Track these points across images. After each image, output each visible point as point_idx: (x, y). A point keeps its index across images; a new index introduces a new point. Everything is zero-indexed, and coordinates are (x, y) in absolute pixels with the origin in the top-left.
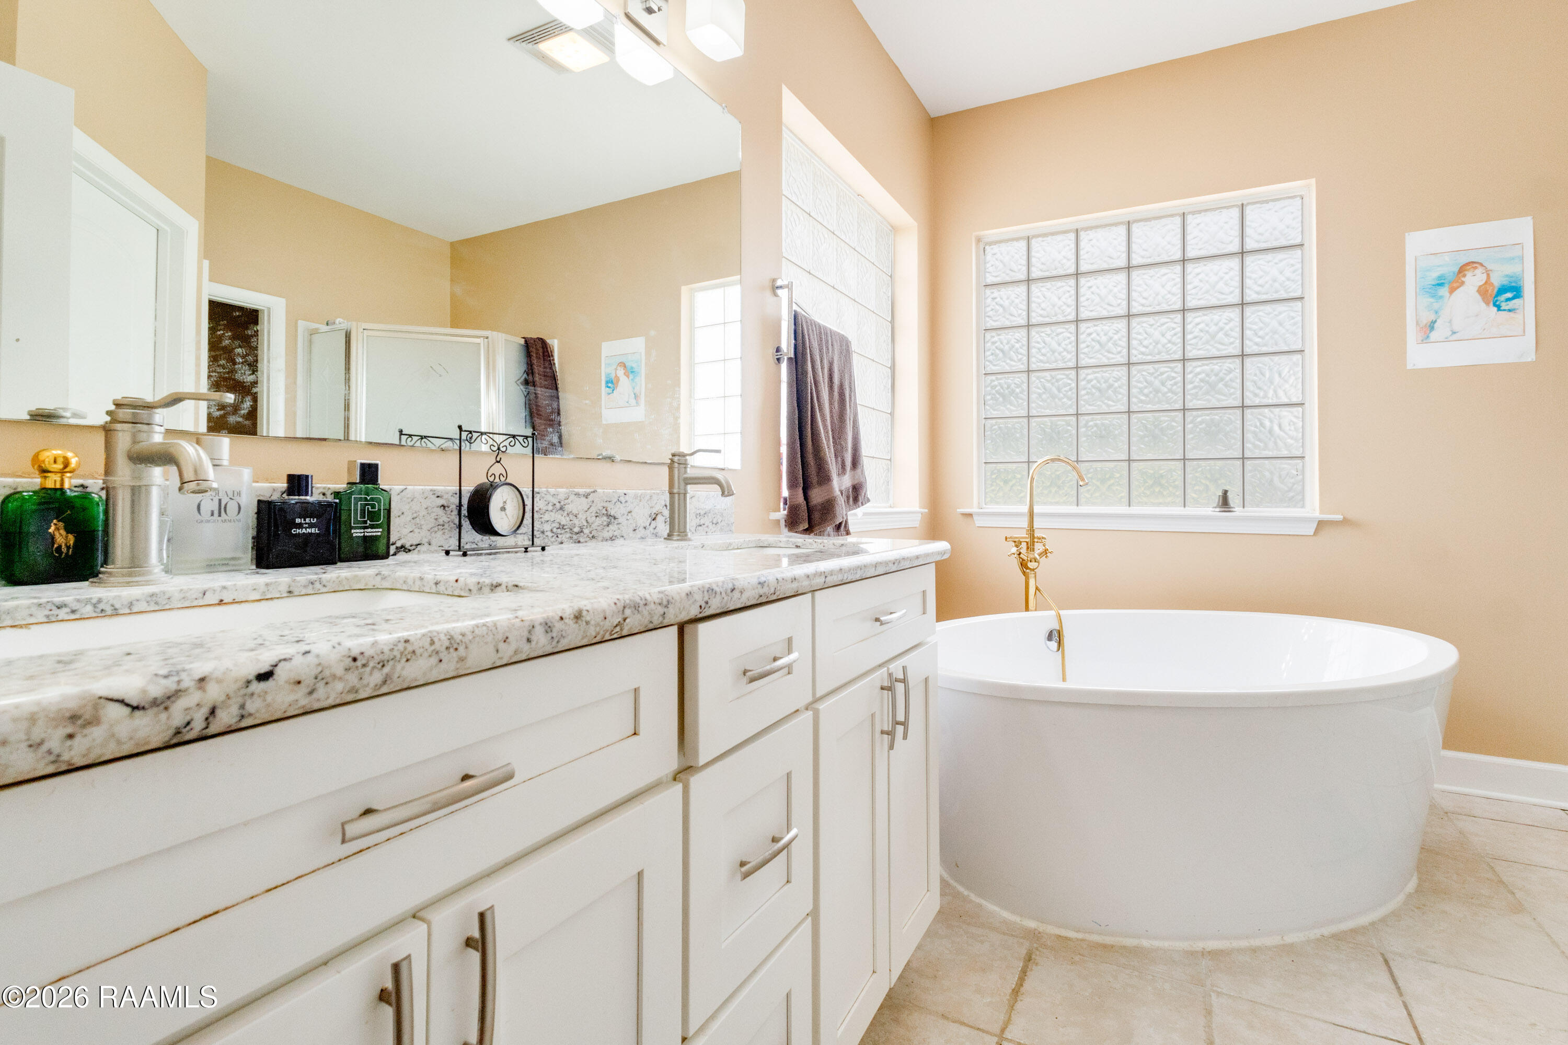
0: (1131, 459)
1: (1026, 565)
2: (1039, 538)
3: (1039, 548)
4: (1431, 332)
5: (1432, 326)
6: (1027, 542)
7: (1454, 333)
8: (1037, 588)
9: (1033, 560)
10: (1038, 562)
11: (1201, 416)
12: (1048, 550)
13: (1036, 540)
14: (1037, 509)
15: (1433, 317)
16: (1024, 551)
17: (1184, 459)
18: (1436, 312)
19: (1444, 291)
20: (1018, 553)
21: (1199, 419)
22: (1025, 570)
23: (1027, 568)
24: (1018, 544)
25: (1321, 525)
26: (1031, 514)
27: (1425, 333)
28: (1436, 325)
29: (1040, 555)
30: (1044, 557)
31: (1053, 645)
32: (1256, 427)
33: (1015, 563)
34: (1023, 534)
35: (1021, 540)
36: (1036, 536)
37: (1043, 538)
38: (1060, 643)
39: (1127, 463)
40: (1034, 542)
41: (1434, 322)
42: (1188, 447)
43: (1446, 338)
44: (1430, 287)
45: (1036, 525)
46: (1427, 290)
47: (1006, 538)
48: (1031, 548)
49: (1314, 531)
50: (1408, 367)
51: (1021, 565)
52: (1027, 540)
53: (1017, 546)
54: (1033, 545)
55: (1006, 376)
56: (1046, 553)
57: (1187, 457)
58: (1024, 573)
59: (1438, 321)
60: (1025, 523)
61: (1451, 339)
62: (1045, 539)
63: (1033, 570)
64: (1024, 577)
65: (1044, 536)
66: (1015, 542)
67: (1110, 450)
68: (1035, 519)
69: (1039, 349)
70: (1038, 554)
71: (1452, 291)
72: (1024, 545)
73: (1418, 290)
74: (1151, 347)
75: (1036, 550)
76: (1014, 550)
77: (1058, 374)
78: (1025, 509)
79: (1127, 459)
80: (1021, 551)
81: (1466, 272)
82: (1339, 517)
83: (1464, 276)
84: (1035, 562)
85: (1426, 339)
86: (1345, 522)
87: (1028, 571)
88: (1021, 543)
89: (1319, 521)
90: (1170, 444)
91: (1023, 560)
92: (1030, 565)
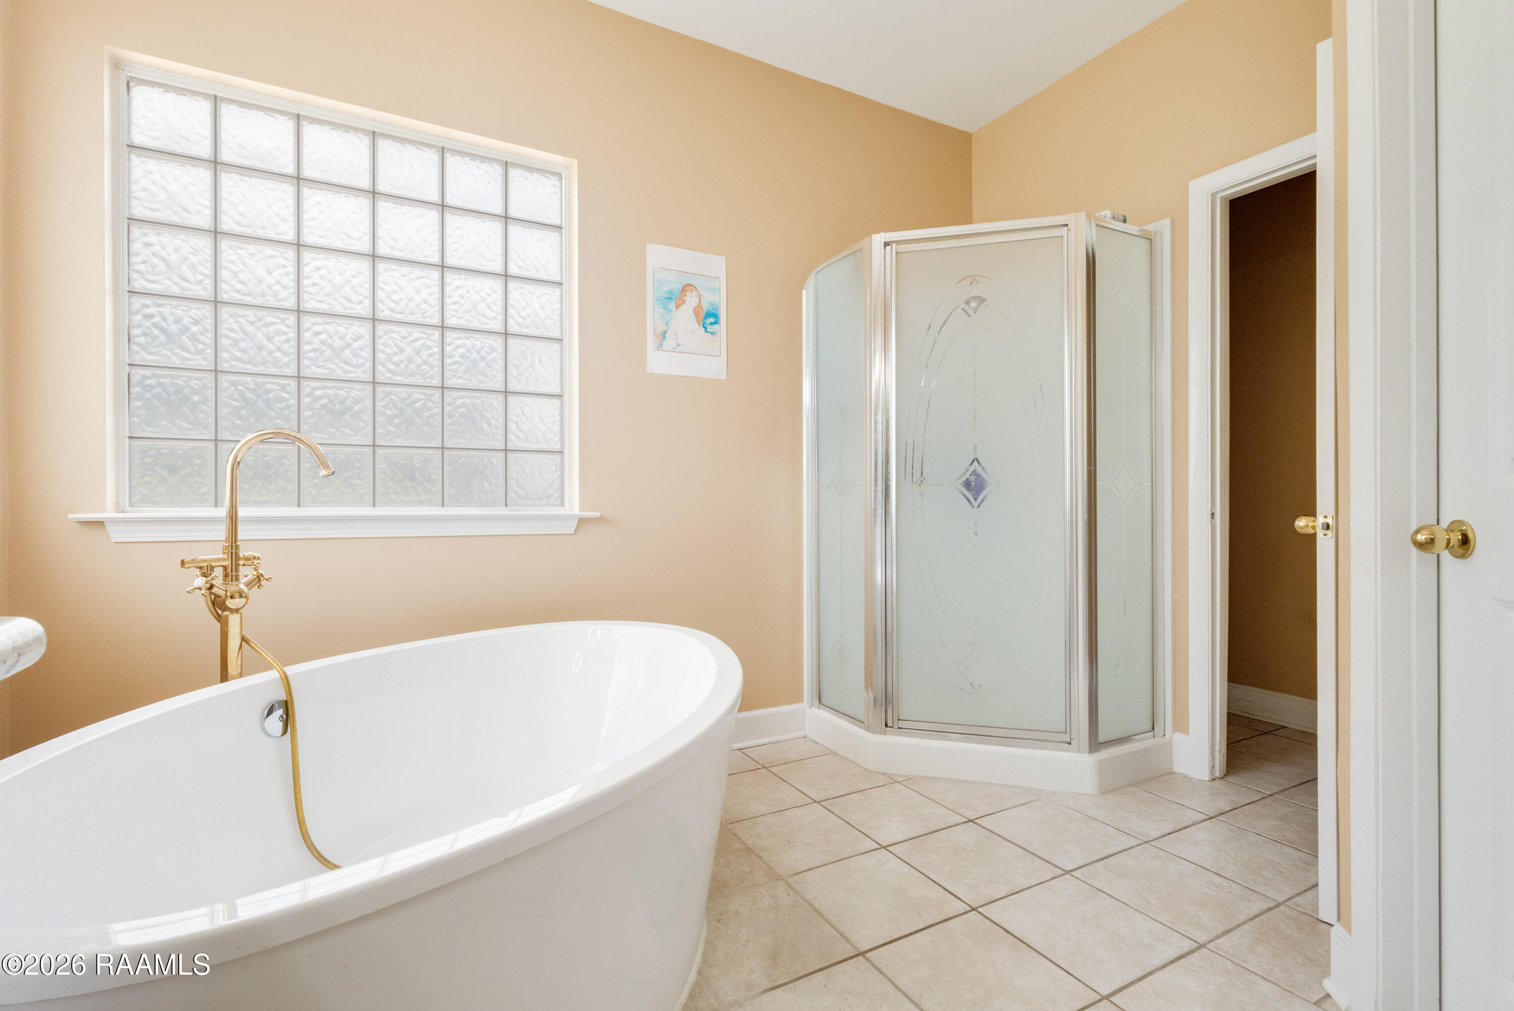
0: (377, 444)
1: (224, 603)
2: (247, 559)
3: (246, 573)
4: (663, 341)
5: (663, 335)
6: (225, 568)
7: (678, 345)
8: (244, 639)
9: (237, 595)
10: (247, 597)
11: (461, 398)
12: (262, 575)
13: (241, 562)
14: (242, 512)
15: (665, 328)
16: (218, 581)
17: (443, 448)
18: (667, 324)
19: (672, 306)
20: (208, 586)
21: (459, 402)
22: (220, 612)
23: (226, 608)
24: (206, 571)
25: (582, 521)
26: (233, 519)
27: (660, 341)
28: (667, 335)
29: (249, 585)
30: (256, 587)
31: (275, 723)
32: (518, 416)
33: (201, 606)
34: (217, 554)
35: (213, 564)
36: (241, 555)
37: (254, 558)
38: (288, 720)
39: (371, 449)
40: (237, 565)
41: (665, 332)
42: (446, 433)
43: (674, 349)
44: (663, 298)
45: (243, 533)
46: (661, 301)
47: (183, 563)
48: (231, 574)
49: (574, 529)
50: (648, 372)
51: (213, 603)
52: (226, 563)
53: (205, 575)
54: (237, 571)
55: (174, 303)
56: (260, 581)
57: (445, 446)
58: (219, 618)
59: (668, 331)
60: (221, 533)
61: (677, 350)
62: (259, 558)
63: (237, 611)
64: (219, 625)
65: (256, 555)
66: (201, 568)
67: (347, 431)
68: (240, 527)
69: (234, 273)
70: (244, 584)
71: (678, 306)
72: (219, 572)
73: (655, 299)
74: (402, 304)
75: (241, 577)
76: (200, 581)
77: (267, 315)
78: (222, 512)
79: (371, 443)
80: (214, 582)
81: (687, 293)
82: (596, 514)
83: (685, 295)
84: (241, 597)
85: (659, 347)
86: (601, 519)
87: (226, 613)
88: (212, 568)
89: (580, 519)
90: (425, 428)
91: (217, 596)
92: (230, 603)
